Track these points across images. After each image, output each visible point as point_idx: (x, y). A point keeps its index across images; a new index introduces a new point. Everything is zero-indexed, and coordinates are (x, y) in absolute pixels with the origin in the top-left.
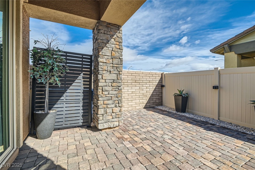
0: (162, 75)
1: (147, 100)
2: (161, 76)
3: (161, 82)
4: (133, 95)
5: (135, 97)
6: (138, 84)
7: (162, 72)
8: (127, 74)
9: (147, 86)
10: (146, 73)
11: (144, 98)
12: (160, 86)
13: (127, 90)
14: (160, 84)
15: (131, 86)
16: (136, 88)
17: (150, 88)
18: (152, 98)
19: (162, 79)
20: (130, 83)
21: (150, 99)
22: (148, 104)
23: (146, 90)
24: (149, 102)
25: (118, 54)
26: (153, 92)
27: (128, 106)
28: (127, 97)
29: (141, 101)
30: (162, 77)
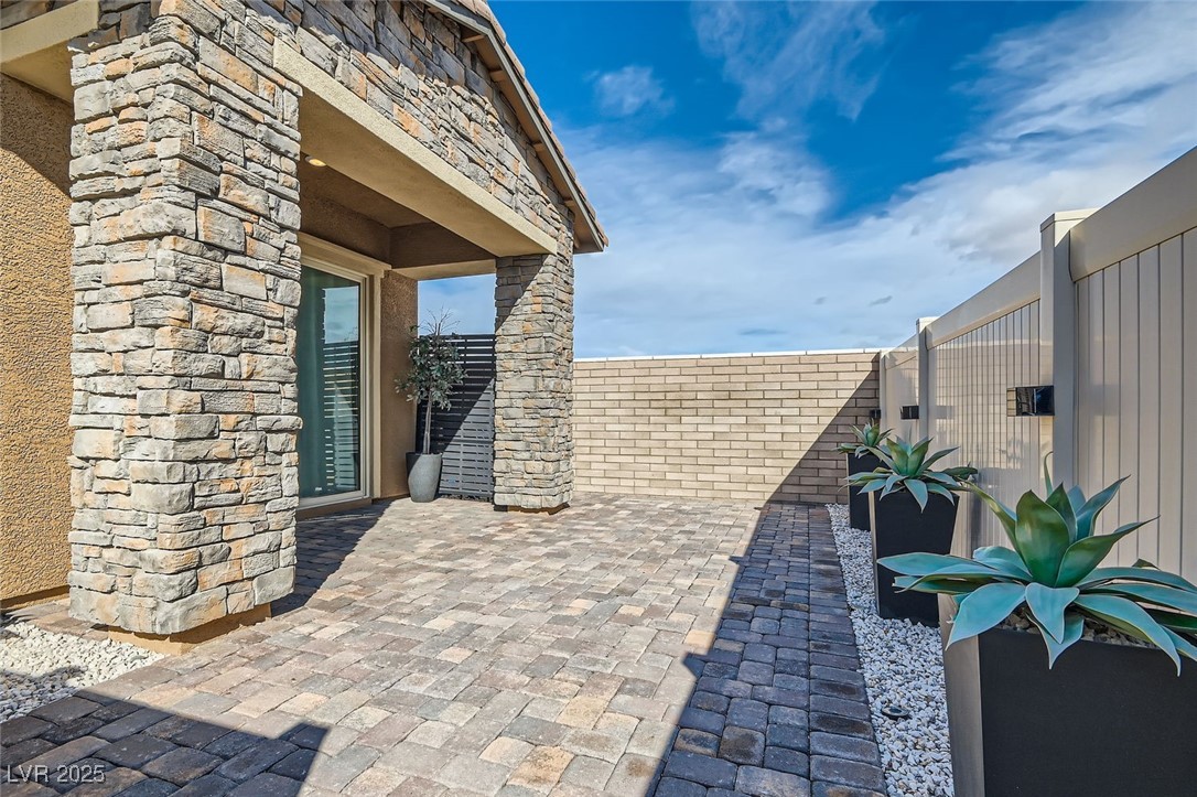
0: (876, 360)
1: (787, 472)
2: (869, 367)
3: (870, 394)
4: (716, 445)
5: (728, 454)
6: (743, 404)
7: (877, 350)
8: (695, 371)
9: (783, 412)
10: (783, 361)
11: (768, 463)
12: (867, 412)
13: (691, 428)
14: (861, 403)
15: (710, 412)
16: (732, 420)
17: (803, 420)
18: (810, 464)
19: (877, 380)
20: (704, 404)
21: (799, 466)
22: (787, 489)
23: (779, 429)
24: (795, 480)
25: (538, 327)
26: (818, 441)
27: (696, 485)
28: (694, 453)
29: (751, 471)
30: (875, 372)
